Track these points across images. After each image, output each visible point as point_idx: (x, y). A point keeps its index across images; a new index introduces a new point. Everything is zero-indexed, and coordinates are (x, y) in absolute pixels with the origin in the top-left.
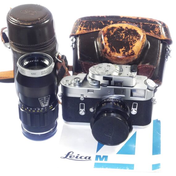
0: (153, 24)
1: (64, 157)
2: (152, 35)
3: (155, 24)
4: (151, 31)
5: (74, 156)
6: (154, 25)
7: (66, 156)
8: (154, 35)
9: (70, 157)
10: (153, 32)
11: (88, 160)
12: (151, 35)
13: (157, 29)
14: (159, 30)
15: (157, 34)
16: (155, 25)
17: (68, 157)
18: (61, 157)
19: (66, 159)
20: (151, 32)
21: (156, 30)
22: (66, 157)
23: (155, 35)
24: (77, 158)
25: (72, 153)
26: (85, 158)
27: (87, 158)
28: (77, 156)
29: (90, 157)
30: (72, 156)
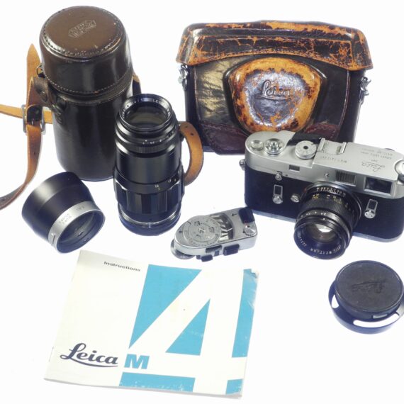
0: (334, 41)
1: (68, 355)
2: (334, 63)
3: (339, 39)
4: (332, 55)
5: (86, 355)
6: (336, 43)
7: (71, 352)
8: (337, 62)
9: (79, 356)
10: (336, 56)
11: (111, 364)
12: (331, 63)
13: (343, 51)
14: (346, 53)
15: (344, 60)
16: (340, 43)
17: (75, 357)
18: (61, 356)
19: (69, 360)
20: (330, 57)
21: (340, 53)
22: (70, 357)
23: (339, 64)
24: (90, 359)
25: (82, 347)
26: (107, 361)
27: (111, 360)
28: (92, 356)
29: (115, 359)
30: (81, 354)
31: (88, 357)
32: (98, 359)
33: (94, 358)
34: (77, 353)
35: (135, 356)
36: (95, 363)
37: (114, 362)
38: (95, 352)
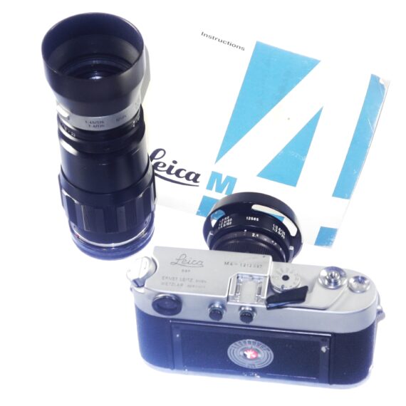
9: (155, 166)
24: (169, 171)
25: (161, 153)
26: (187, 177)
27: (192, 177)
28: (171, 167)
29: (197, 176)
30: (159, 163)
31: (166, 168)
32: (177, 173)
33: (173, 171)
34: (154, 162)
35: (220, 175)
36: (174, 177)
37: (195, 180)
38: (175, 162)
